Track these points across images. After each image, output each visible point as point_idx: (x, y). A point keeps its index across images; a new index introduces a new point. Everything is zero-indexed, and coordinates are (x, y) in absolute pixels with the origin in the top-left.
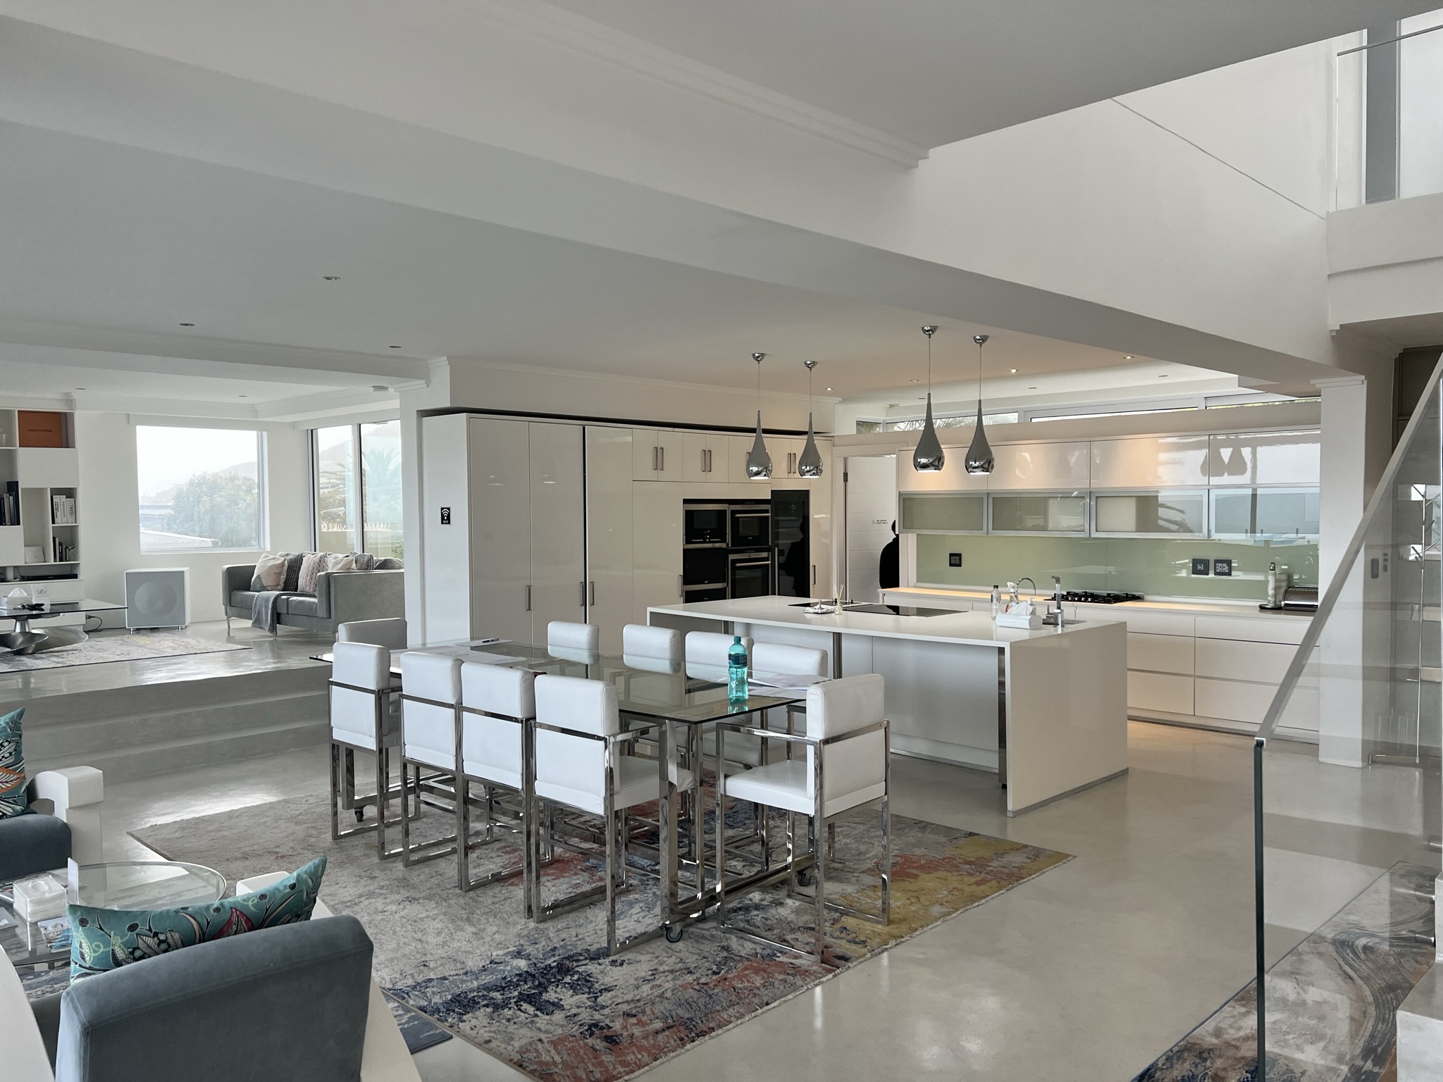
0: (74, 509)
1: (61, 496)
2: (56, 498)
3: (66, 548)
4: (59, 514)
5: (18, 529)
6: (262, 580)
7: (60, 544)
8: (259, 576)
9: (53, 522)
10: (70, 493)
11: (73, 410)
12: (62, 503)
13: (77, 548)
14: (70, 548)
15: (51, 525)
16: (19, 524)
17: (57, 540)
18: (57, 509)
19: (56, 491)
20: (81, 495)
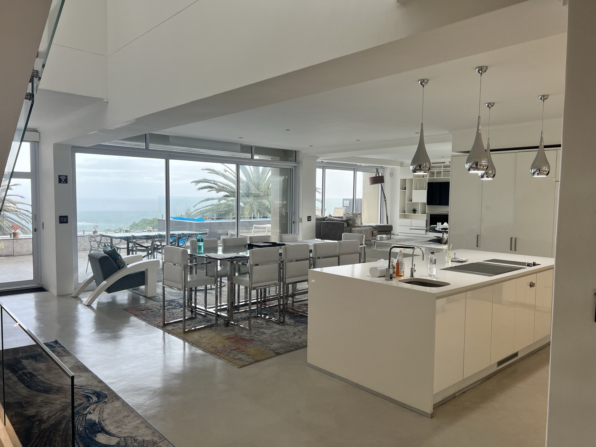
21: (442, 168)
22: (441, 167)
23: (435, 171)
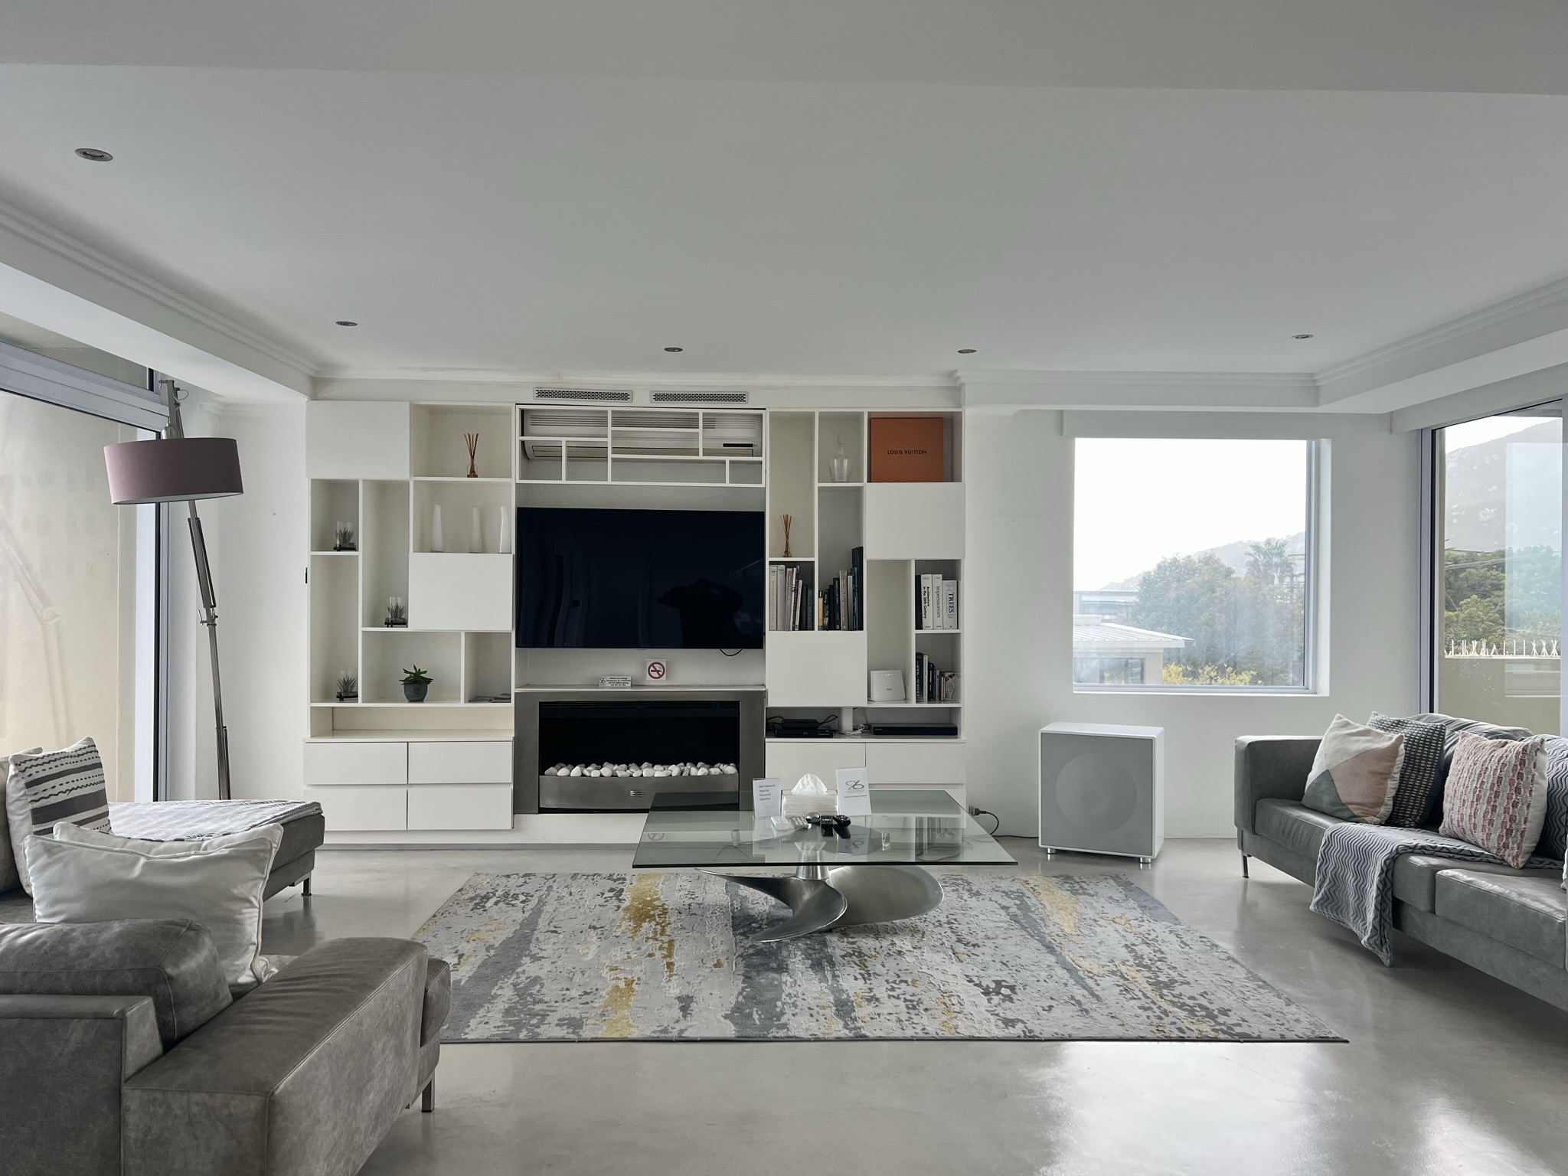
0: (955, 601)
1: (935, 576)
2: (927, 581)
3: (942, 674)
4: (929, 610)
5: (859, 638)
6: (1337, 784)
7: (931, 668)
8: (1326, 775)
9: (919, 626)
10: (949, 570)
11: (960, 407)
12: (935, 590)
13: (959, 677)
14: (947, 675)
15: (914, 632)
16: (862, 629)
17: (926, 659)
18: (927, 600)
19: (926, 567)
20: (967, 572)
21: (610, 429)
22: (599, 419)
23: (564, 440)
